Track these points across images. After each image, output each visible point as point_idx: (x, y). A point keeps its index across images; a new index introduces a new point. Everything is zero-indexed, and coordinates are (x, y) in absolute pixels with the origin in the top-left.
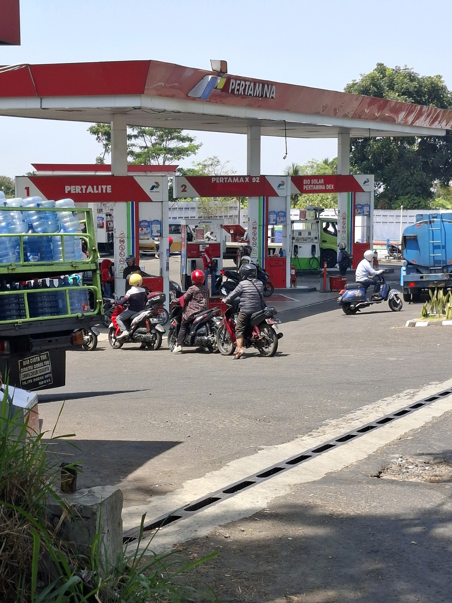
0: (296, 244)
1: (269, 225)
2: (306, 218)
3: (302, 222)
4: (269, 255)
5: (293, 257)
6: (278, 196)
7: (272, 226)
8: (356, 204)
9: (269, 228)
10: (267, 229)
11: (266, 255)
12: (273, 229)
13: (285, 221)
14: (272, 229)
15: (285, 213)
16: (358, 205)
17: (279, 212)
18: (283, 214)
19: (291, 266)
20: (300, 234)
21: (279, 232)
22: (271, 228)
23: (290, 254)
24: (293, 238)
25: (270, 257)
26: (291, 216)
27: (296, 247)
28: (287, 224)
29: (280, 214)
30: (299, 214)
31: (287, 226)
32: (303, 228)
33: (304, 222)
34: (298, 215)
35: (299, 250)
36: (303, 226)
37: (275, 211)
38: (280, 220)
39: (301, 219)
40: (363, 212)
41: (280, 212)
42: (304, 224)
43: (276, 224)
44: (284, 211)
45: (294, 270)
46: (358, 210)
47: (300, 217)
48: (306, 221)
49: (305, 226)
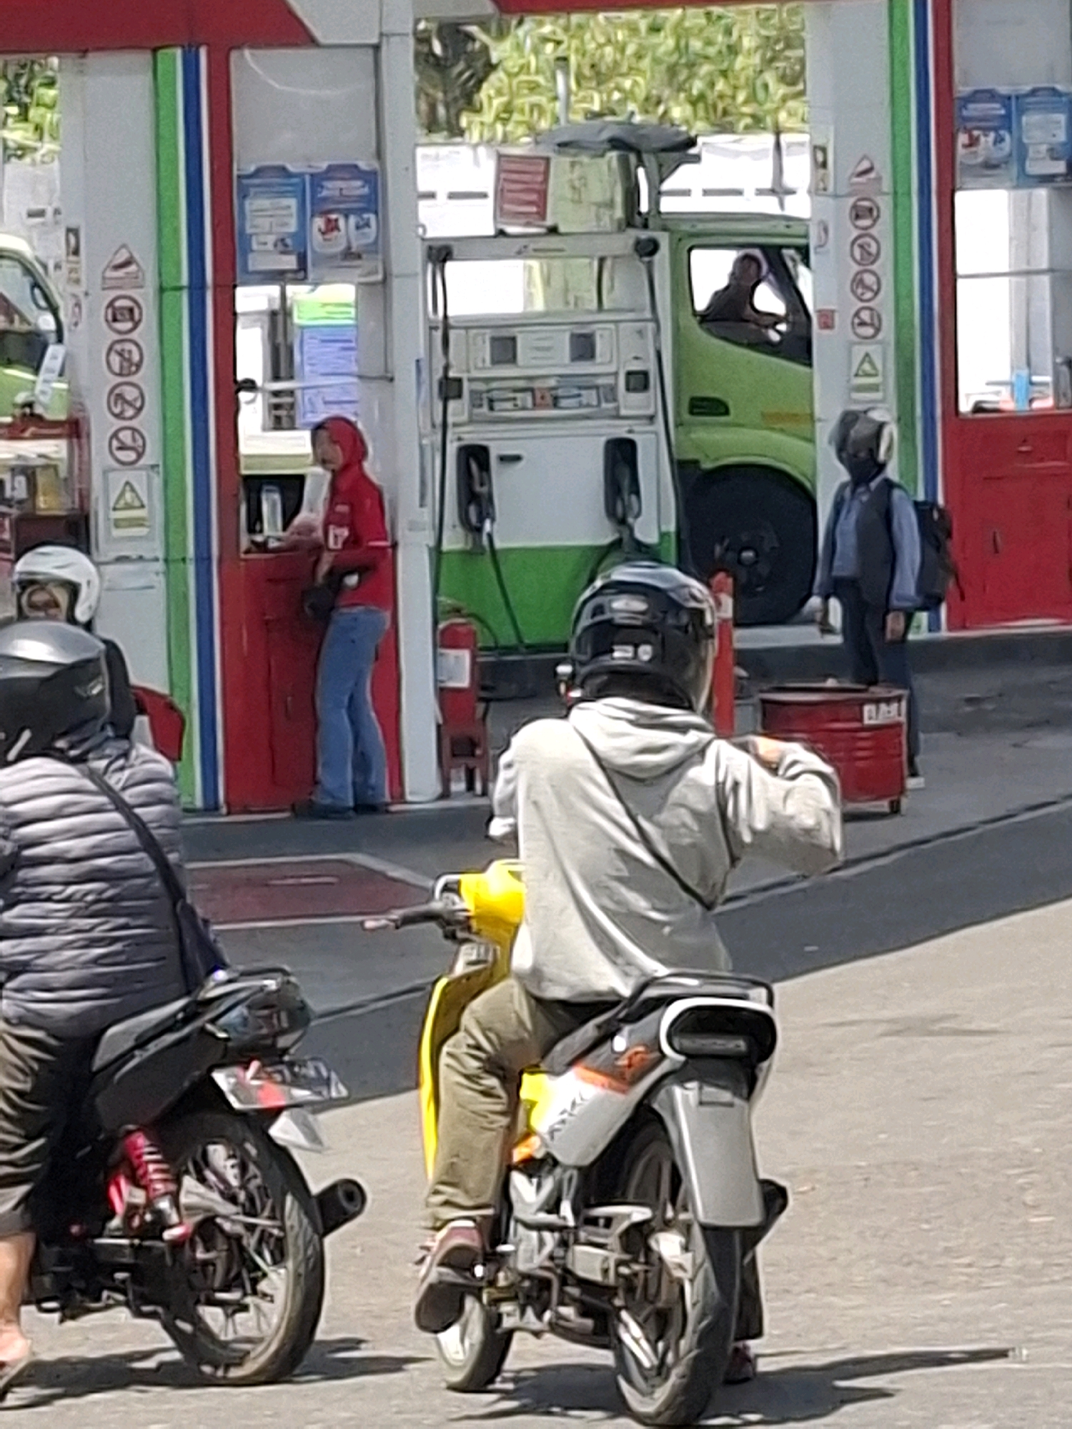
0: (473, 436)
1: (245, 284)
2: (549, 222)
3: (520, 254)
4: (251, 530)
5: (454, 540)
6: (312, 42)
7: (274, 290)
8: (962, 89)
9: (240, 308)
10: (228, 319)
11: (229, 538)
12: (278, 319)
13: (379, 247)
14: (273, 314)
15: (374, 179)
16: (976, 96)
17: (318, 179)
18: (357, 188)
19: (436, 623)
20: (505, 348)
21: (331, 336)
22: (263, 306)
23: (426, 516)
24: (450, 388)
25: (262, 547)
26: (423, 205)
27: (475, 456)
28: (395, 269)
29: (331, 188)
30: (488, 186)
31: (396, 283)
32: (529, 298)
33: (538, 253)
34: (484, 196)
35: (502, 482)
36: (529, 282)
37: (291, 168)
38: (338, 242)
39: (511, 230)
40: (1021, 153)
41: (333, 172)
42: (535, 264)
43: (301, 274)
44: (363, 165)
45: (465, 655)
46: (973, 142)
47: (499, 212)
48: (553, 242)
49: (547, 282)
